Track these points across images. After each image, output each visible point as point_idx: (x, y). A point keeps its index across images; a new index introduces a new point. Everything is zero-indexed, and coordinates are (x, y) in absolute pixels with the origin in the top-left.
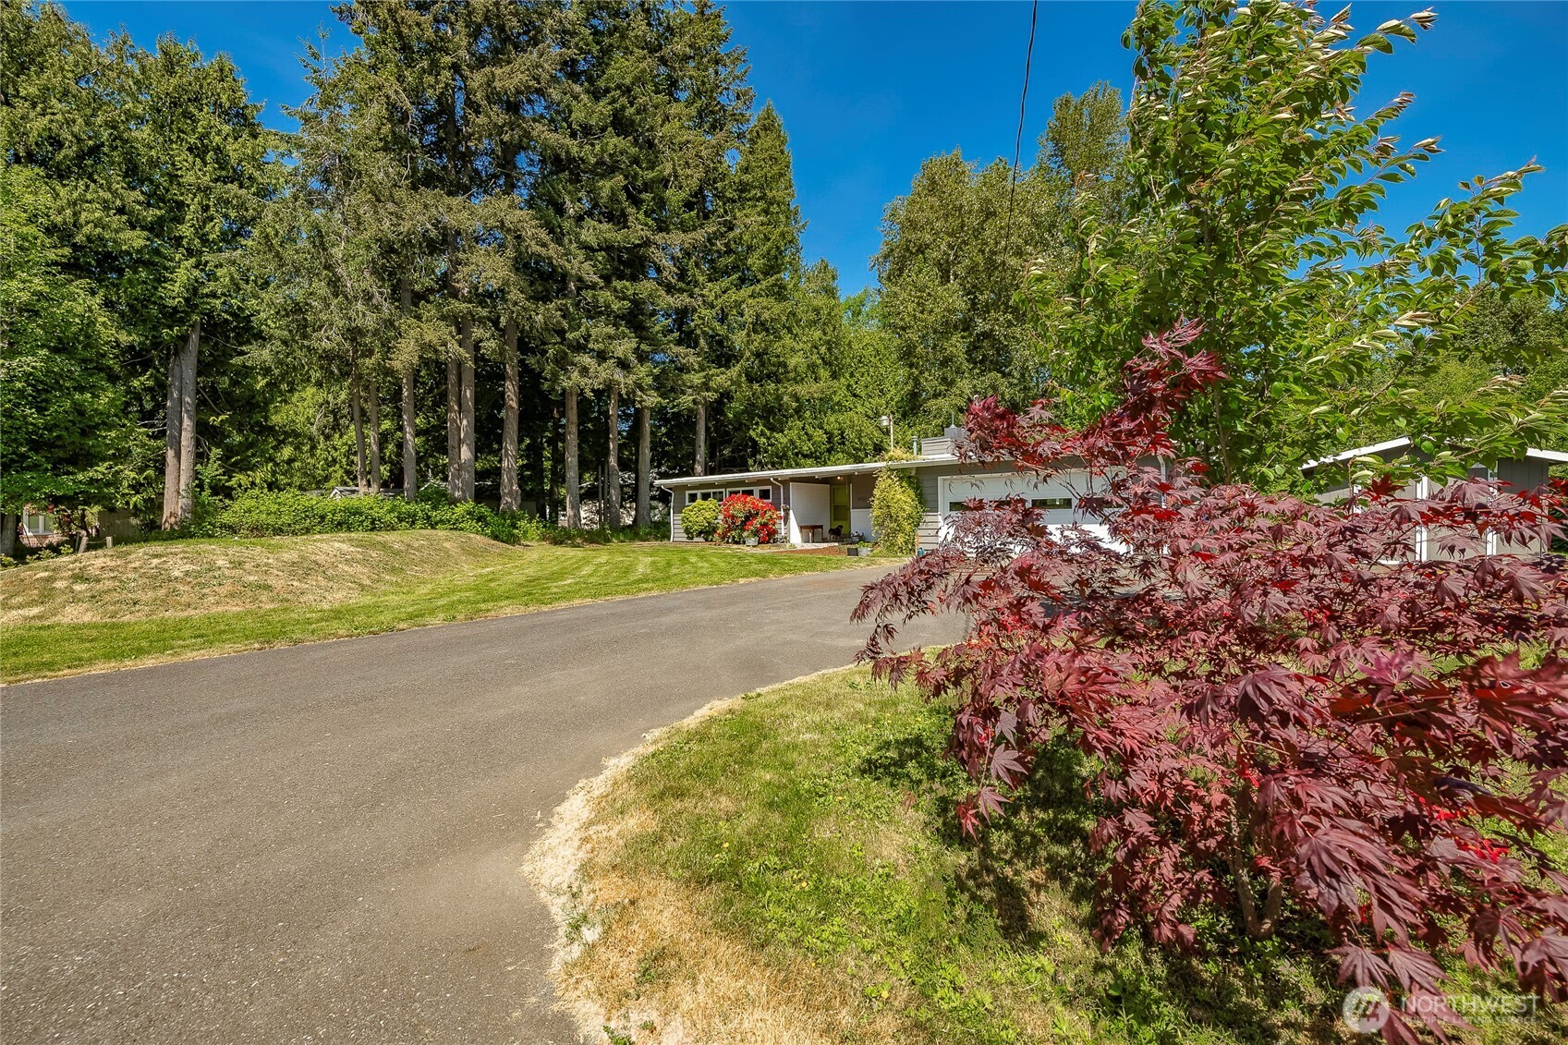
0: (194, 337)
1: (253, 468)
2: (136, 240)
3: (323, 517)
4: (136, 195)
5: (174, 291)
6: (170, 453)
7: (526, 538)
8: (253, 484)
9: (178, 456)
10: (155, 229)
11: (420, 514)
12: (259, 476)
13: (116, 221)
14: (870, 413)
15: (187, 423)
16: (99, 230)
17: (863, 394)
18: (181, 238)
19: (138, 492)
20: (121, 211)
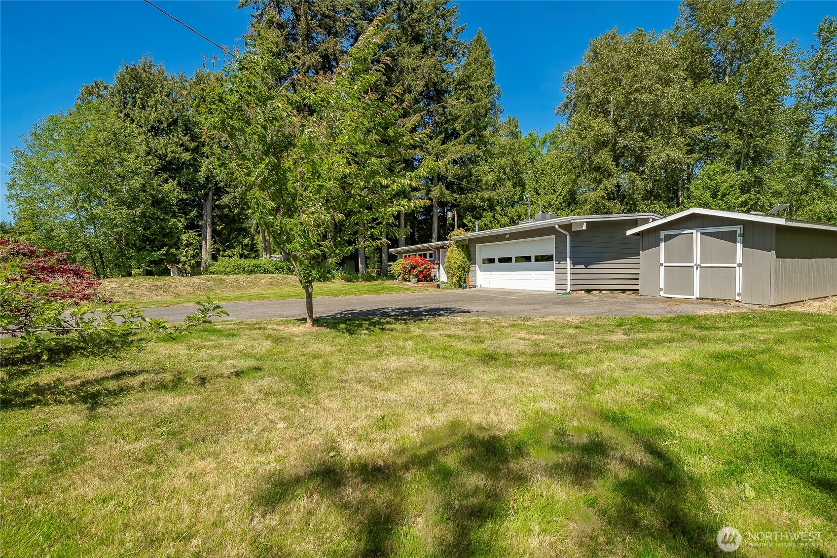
0: (211, 194)
1: (234, 248)
2: (187, 156)
3: (244, 268)
4: (186, 138)
5: (201, 175)
6: (204, 243)
7: (334, 278)
8: (234, 255)
9: (206, 244)
10: (196, 150)
11: (285, 267)
12: (236, 251)
13: (180, 149)
14: (546, 205)
15: (209, 230)
16: (173, 154)
17: (542, 193)
18: (204, 153)
19: (194, 259)
20: (182, 145)
